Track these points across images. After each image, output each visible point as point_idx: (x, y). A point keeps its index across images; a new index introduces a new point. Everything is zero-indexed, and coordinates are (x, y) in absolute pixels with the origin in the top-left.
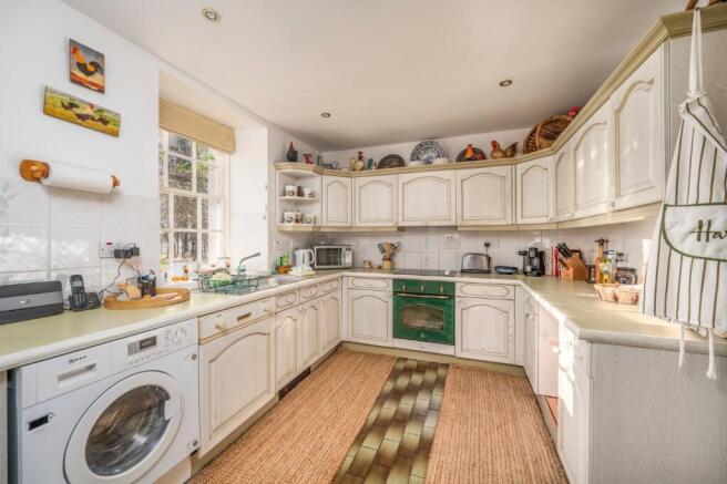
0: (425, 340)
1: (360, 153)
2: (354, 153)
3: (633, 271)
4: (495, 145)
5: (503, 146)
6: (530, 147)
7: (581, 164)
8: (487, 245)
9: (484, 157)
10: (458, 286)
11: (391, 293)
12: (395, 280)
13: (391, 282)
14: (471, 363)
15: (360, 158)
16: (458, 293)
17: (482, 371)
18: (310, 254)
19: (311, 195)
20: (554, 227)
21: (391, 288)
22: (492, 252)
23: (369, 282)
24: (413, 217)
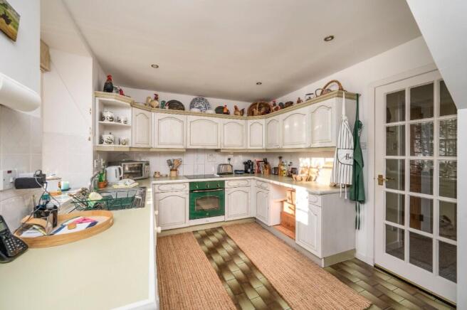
0: (209, 216)
1: (156, 95)
2: (151, 94)
3: (295, 169)
4: (236, 108)
5: (240, 109)
6: (251, 113)
7: (287, 126)
8: (229, 159)
9: (228, 113)
10: (226, 182)
11: (188, 192)
12: (190, 183)
13: (188, 185)
14: (231, 223)
15: (156, 98)
16: (226, 186)
17: (238, 225)
18: (120, 169)
19: (125, 122)
20: (264, 151)
21: (188, 188)
22: (231, 162)
23: (173, 186)
24: (196, 142)
